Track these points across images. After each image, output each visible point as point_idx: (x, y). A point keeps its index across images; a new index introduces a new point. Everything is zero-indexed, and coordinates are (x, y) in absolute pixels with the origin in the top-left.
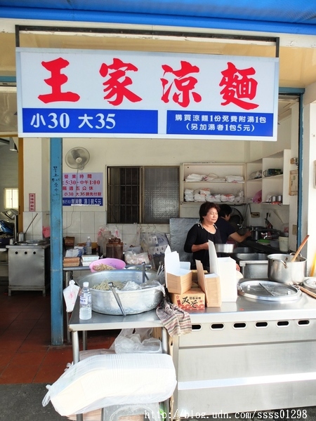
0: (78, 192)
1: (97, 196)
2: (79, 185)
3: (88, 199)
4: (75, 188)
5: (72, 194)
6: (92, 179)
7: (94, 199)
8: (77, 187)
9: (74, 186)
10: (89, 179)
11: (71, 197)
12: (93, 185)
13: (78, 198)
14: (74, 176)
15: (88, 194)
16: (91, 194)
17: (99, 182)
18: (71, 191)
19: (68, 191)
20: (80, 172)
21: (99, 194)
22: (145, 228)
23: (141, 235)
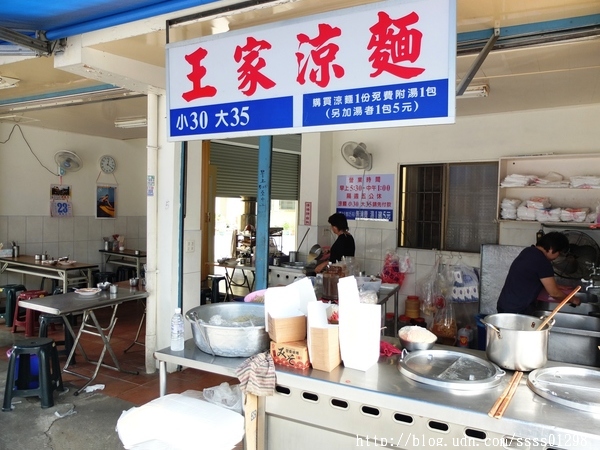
0: (364, 200)
1: (386, 208)
2: (365, 191)
3: (375, 210)
4: (360, 196)
5: (357, 204)
6: (381, 184)
7: (382, 211)
8: (363, 195)
9: (360, 193)
10: (377, 184)
11: (356, 207)
12: (381, 192)
13: (364, 210)
14: (360, 180)
15: (375, 204)
16: (379, 204)
17: (388, 188)
18: (356, 200)
19: (352, 200)
20: (367, 173)
21: (389, 204)
22: (447, 257)
23: (441, 267)
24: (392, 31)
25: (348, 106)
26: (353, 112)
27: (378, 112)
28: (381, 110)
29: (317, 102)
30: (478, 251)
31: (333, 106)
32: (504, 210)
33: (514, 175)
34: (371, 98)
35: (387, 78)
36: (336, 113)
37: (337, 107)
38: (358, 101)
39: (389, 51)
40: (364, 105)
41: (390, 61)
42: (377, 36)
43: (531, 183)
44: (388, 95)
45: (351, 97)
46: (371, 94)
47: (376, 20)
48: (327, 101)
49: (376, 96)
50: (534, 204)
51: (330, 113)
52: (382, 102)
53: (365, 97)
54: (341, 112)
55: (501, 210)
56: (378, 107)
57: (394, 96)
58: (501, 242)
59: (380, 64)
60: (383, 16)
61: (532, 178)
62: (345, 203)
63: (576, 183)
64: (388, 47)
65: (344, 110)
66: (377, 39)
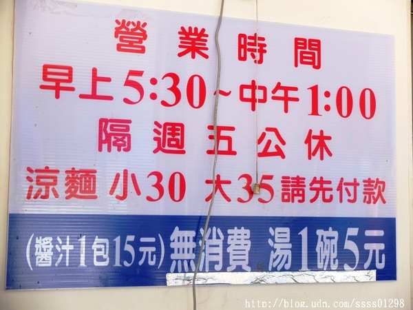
0: (229, 168)
1: (360, 210)
2: (232, 111)
3: (295, 224)
4: (196, 137)
5: (176, 186)
6: (329, 78)
7: (341, 224)
8: (218, 132)
9: (195, 122)
10: (303, 77)
13: (226, 223)
14: (193, 41)
15: (294, 188)
16: (321, 185)
18: (168, 164)
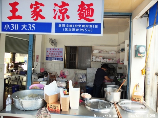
0: (54, 55)
1: (61, 57)
2: (55, 53)
3: (57, 58)
4: (53, 54)
5: (52, 56)
6: (60, 51)
7: (60, 58)
8: (54, 54)
9: (53, 53)
10: (58, 51)
11: (52, 57)
12: (59, 53)
13: (54, 58)
14: (53, 49)
15: (57, 56)
16: (59, 56)
17: (62, 52)
19: (51, 55)
20: (55, 47)
21: (62, 56)
22: (78, 71)
23: (76, 74)
24: (85, 7)
25: (70, 28)
26: (72, 30)
27: (80, 31)
28: (81, 30)
29: (60, 26)
30: (86, 69)
31: (65, 27)
32: (93, 59)
33: (96, 50)
34: (78, 26)
35: (83, 21)
36: (66, 30)
37: (67, 28)
38: (74, 27)
39: (84, 13)
40: (76, 28)
41: (84, 16)
42: (81, 8)
43: (100, 52)
44: (83, 26)
45: (72, 25)
46: (78, 25)
47: (80, 3)
48: (64, 26)
49: (80, 26)
50: (100, 58)
51: (64, 29)
52: (81, 28)
53: (76, 26)
54: (68, 30)
55: (92, 59)
56: (80, 29)
57: (85, 26)
58: (91, 67)
59: (81, 16)
60: (82, 2)
61: (100, 51)
62: (48, 56)
63: (110, 53)
64: (84, 12)
65: (69, 29)
66: (81, 9)
